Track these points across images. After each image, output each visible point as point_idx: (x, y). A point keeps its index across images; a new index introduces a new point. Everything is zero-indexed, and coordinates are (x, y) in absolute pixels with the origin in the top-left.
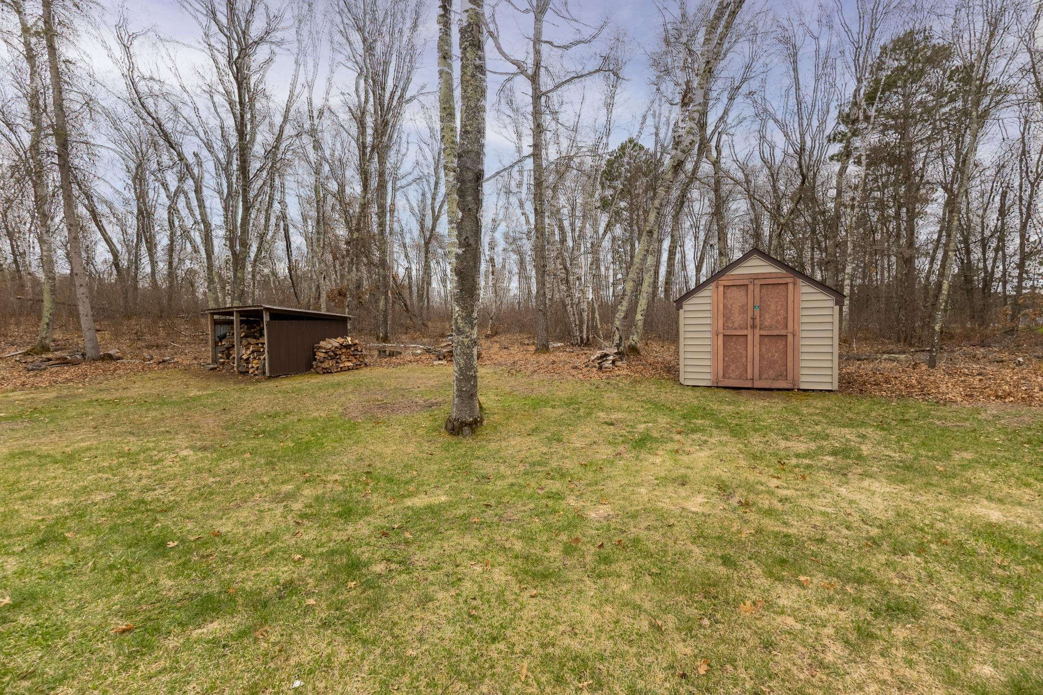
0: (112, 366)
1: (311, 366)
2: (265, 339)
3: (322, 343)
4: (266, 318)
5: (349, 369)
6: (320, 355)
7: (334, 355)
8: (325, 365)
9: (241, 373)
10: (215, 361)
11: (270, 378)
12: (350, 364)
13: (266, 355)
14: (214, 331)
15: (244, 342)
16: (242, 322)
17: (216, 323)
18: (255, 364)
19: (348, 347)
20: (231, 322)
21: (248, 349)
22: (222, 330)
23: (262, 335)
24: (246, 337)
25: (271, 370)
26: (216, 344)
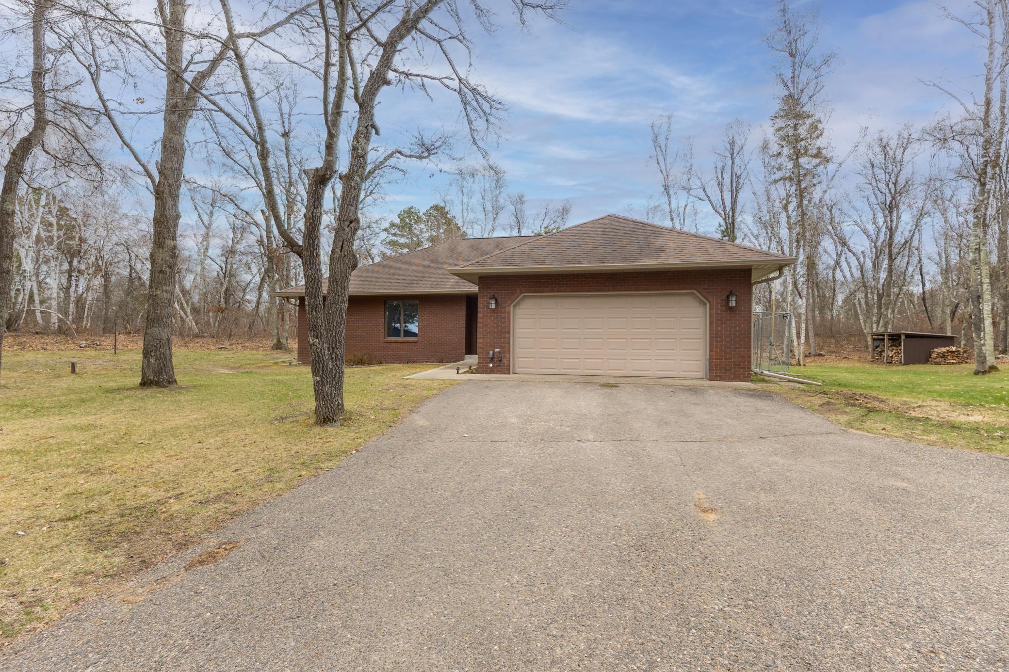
0: (821, 358)
1: (928, 361)
2: (902, 347)
3: (936, 350)
4: (903, 337)
5: (953, 363)
6: (934, 355)
7: (943, 356)
8: (937, 360)
9: (888, 363)
10: (872, 358)
11: (904, 364)
12: (954, 361)
13: (902, 354)
14: (873, 343)
15: (890, 348)
16: (889, 339)
17: (874, 340)
18: (896, 359)
19: (952, 352)
20: (883, 340)
21: (892, 351)
22: (877, 343)
23: (900, 345)
24: (891, 346)
25: (904, 361)
26: (874, 350)
